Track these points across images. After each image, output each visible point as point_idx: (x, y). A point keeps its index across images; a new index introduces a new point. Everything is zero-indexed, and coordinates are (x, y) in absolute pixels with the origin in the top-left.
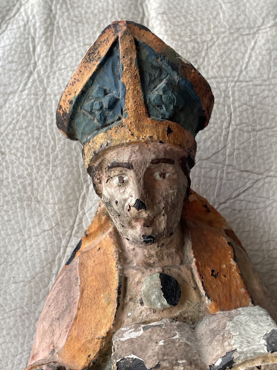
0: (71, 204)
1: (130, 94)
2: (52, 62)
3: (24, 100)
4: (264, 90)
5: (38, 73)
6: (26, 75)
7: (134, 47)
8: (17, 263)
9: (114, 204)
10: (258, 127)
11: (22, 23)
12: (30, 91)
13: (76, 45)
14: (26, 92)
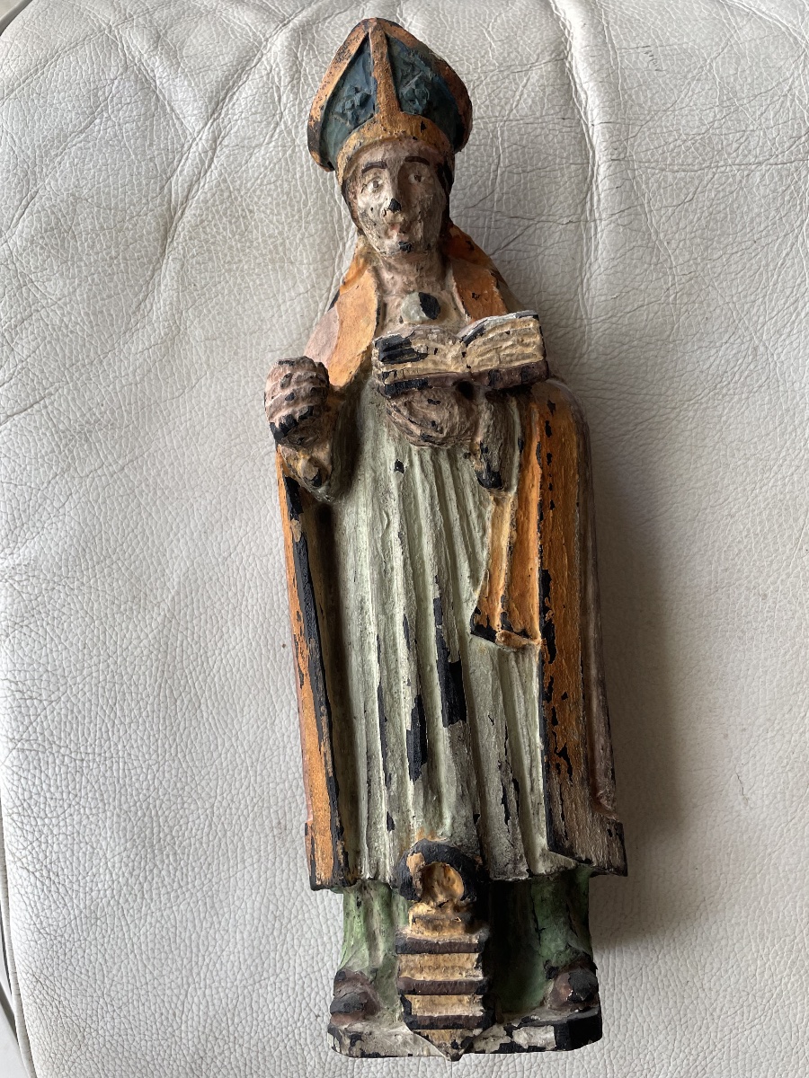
0: (326, 263)
1: (381, 88)
2: (300, 111)
3: (271, 152)
4: (536, 128)
5: (285, 122)
6: (272, 126)
7: (385, 42)
8: (272, 331)
9: (369, 212)
10: (529, 168)
11: (264, 73)
12: (277, 143)
14: (272, 145)
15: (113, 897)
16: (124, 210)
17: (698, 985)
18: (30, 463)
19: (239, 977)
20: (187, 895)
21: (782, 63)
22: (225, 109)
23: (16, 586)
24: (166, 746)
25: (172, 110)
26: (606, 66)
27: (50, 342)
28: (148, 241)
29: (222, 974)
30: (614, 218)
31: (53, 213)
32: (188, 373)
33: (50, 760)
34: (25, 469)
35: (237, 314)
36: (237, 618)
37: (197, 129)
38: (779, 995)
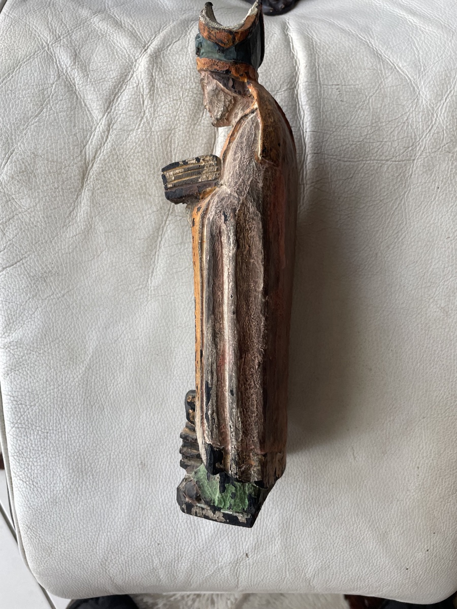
2: (154, 111)
3: (139, 134)
5: (147, 118)
6: (140, 119)
8: (139, 229)
11: (135, 85)
12: (142, 129)
13: (168, 100)
14: (140, 130)
15: (64, 493)
16: (61, 163)
17: (328, 533)
18: (16, 292)
19: (123, 528)
20: (99, 493)
21: (405, 103)
22: (114, 107)
23: (11, 351)
24: (88, 427)
25: (85, 105)
26: (315, 96)
27: (24, 231)
28: (75, 180)
29: (115, 527)
30: (313, 184)
31: (23, 163)
32: (96, 249)
33: (32, 432)
34: (13, 295)
35: (121, 220)
36: (121, 370)
37: (99, 118)
38: (363, 539)
